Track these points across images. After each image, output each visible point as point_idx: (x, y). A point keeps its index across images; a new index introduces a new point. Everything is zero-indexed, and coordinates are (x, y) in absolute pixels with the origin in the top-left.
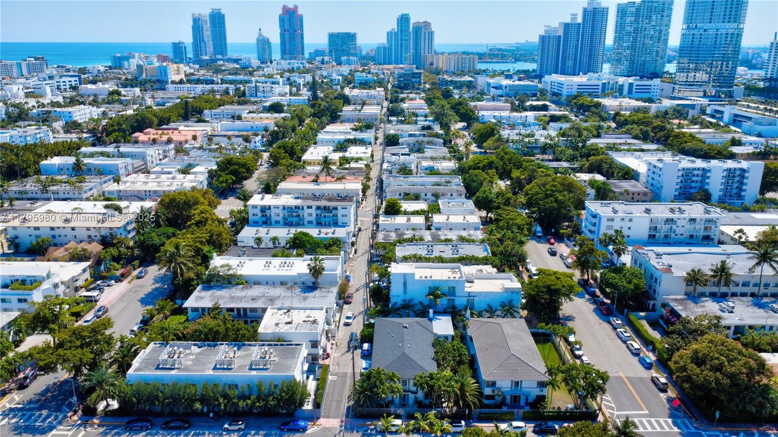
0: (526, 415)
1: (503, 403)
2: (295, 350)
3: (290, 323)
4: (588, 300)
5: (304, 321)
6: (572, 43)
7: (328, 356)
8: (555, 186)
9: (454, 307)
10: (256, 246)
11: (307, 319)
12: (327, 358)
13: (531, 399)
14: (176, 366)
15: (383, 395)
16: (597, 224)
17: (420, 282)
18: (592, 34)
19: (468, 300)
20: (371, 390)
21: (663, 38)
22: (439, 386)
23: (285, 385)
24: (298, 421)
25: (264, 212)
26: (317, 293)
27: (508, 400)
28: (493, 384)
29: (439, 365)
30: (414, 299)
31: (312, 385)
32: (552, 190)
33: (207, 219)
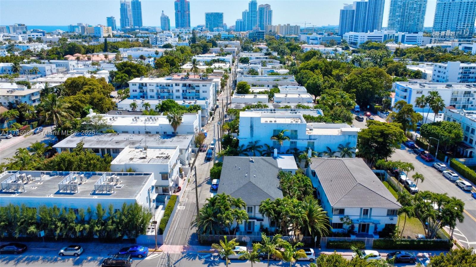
0: (377, 243)
1: (351, 232)
2: (143, 179)
3: (144, 158)
4: (409, 151)
5: (157, 157)
6: (362, 15)
7: (179, 189)
8: (370, 73)
9: (296, 149)
10: (130, 110)
11: (160, 156)
12: (178, 191)
13: (381, 227)
14: (20, 191)
15: (228, 221)
16: (407, 97)
17: (266, 124)
18: (375, 9)
19: (308, 142)
20: (215, 215)
21: (422, 9)
22: (287, 211)
23: (126, 208)
24: (137, 247)
25: (142, 88)
26: (175, 139)
27: (356, 229)
28: (342, 211)
29: (285, 194)
30: (260, 141)
31: (159, 215)
32: (367, 76)
33: (93, 89)
